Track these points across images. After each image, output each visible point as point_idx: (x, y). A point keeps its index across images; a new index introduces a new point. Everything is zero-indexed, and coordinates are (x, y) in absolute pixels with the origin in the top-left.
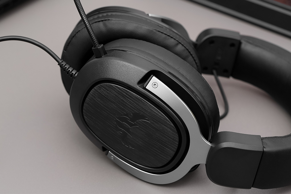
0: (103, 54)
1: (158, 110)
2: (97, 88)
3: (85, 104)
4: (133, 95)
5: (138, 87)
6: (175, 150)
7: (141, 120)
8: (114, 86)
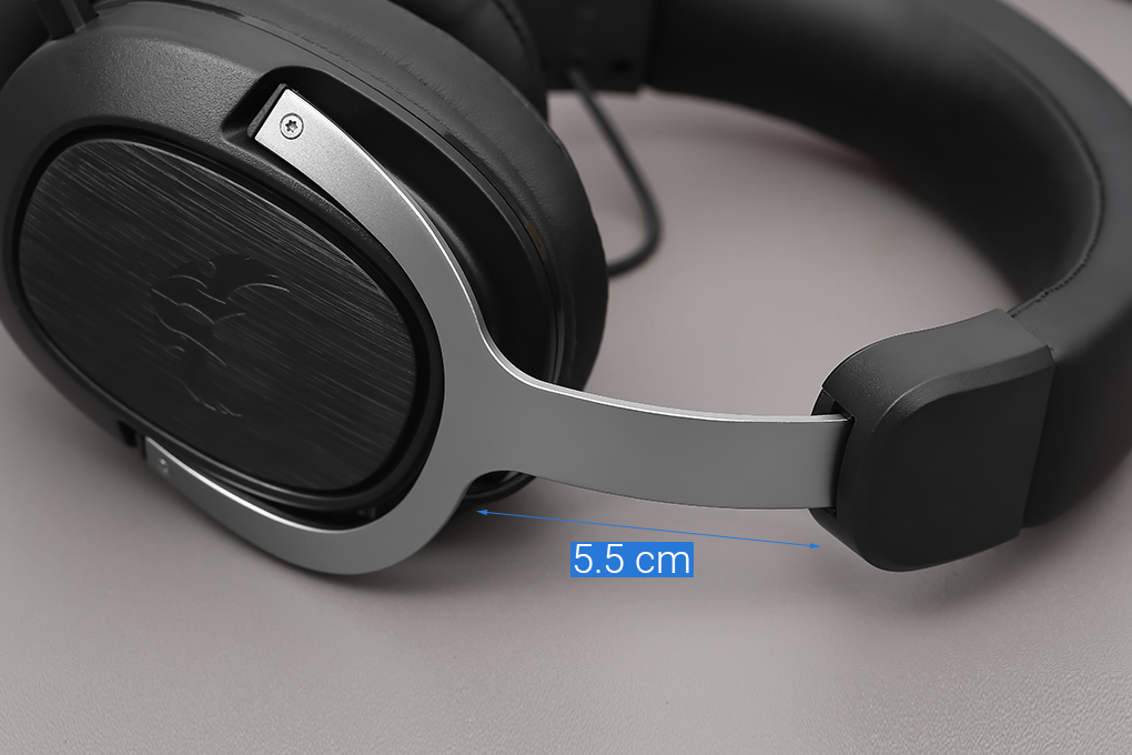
0: (81, 20)
1: (314, 235)
2: (62, 163)
3: (23, 241)
4: (206, 177)
5: (224, 143)
6: (407, 404)
7: (252, 287)
8: (128, 150)
